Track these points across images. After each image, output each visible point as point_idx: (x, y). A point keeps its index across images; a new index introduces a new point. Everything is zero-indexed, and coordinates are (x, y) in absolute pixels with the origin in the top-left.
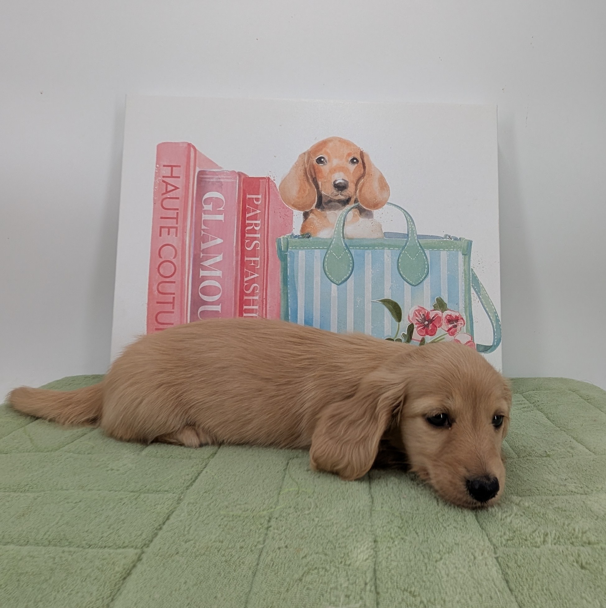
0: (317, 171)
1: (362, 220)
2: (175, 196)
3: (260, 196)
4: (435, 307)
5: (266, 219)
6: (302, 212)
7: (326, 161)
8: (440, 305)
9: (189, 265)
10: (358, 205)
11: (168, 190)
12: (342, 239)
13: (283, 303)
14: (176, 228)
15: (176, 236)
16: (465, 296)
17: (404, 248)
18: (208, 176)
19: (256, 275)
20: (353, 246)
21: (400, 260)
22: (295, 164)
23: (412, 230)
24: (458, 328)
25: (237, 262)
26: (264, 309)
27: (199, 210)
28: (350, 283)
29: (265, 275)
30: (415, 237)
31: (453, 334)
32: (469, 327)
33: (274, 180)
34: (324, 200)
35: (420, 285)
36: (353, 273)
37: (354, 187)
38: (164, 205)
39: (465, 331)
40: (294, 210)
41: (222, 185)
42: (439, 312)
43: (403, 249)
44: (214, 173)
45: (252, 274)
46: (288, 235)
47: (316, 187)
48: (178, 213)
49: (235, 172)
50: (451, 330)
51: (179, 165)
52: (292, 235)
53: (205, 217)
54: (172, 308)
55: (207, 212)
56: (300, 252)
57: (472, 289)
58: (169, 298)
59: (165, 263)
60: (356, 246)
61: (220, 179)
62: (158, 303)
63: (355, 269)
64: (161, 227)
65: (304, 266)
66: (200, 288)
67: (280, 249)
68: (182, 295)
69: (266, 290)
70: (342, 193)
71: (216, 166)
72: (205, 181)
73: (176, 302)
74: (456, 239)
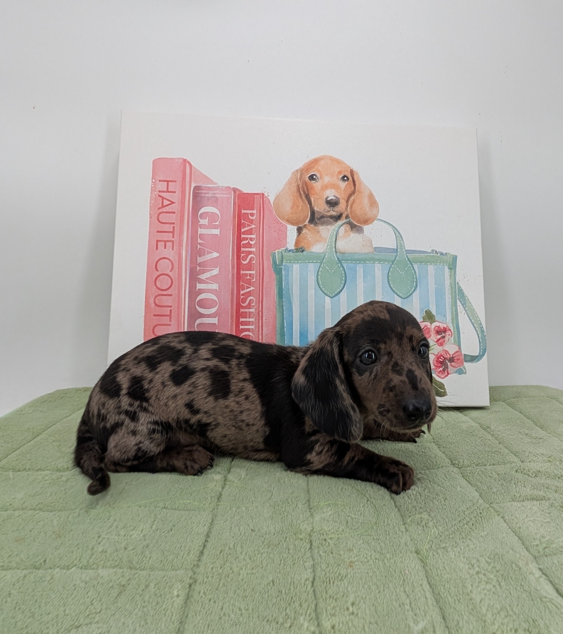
0: (309, 187)
1: (354, 235)
2: (170, 211)
3: (254, 212)
4: (424, 319)
5: (261, 234)
6: (296, 227)
7: (318, 179)
8: (429, 317)
9: (186, 279)
10: (349, 221)
11: (164, 205)
12: (334, 253)
13: (278, 316)
14: (173, 242)
15: (173, 249)
16: (452, 308)
17: (393, 262)
18: (204, 192)
19: (252, 288)
20: (345, 260)
21: (390, 274)
22: (289, 180)
23: (401, 245)
24: (446, 338)
25: (233, 275)
26: (260, 321)
27: (195, 224)
28: (343, 295)
29: (261, 288)
30: (403, 252)
31: (441, 345)
32: (457, 338)
33: (268, 196)
34: (317, 216)
35: (410, 298)
36: (346, 286)
37: (345, 204)
38: (160, 220)
39: (453, 342)
40: (288, 225)
41: (218, 200)
42: (428, 324)
43: (392, 264)
44: (210, 189)
45: (249, 288)
46: (283, 249)
47: (309, 203)
48: (174, 227)
49: (231, 188)
50: (440, 341)
51: (174, 179)
52: (287, 249)
53: (201, 231)
54: (169, 320)
55: (203, 226)
56: (294, 265)
57: (458, 301)
58: (167, 311)
59: (161, 277)
60: (348, 260)
61: (215, 194)
62: (155, 315)
63: (347, 282)
64: (158, 241)
65: (299, 279)
66: (197, 301)
67: (275, 262)
68: (179, 307)
69: (262, 303)
70: (334, 209)
71: (212, 182)
72: (201, 196)
73: (173, 315)
74: (442, 254)
